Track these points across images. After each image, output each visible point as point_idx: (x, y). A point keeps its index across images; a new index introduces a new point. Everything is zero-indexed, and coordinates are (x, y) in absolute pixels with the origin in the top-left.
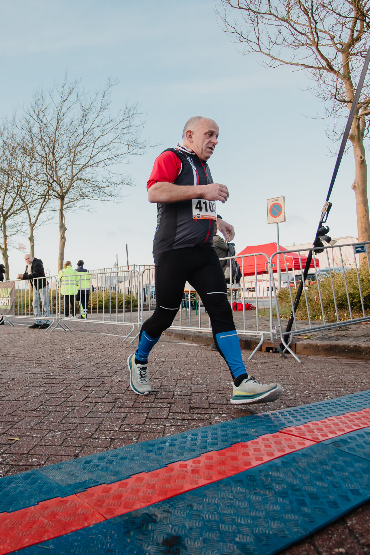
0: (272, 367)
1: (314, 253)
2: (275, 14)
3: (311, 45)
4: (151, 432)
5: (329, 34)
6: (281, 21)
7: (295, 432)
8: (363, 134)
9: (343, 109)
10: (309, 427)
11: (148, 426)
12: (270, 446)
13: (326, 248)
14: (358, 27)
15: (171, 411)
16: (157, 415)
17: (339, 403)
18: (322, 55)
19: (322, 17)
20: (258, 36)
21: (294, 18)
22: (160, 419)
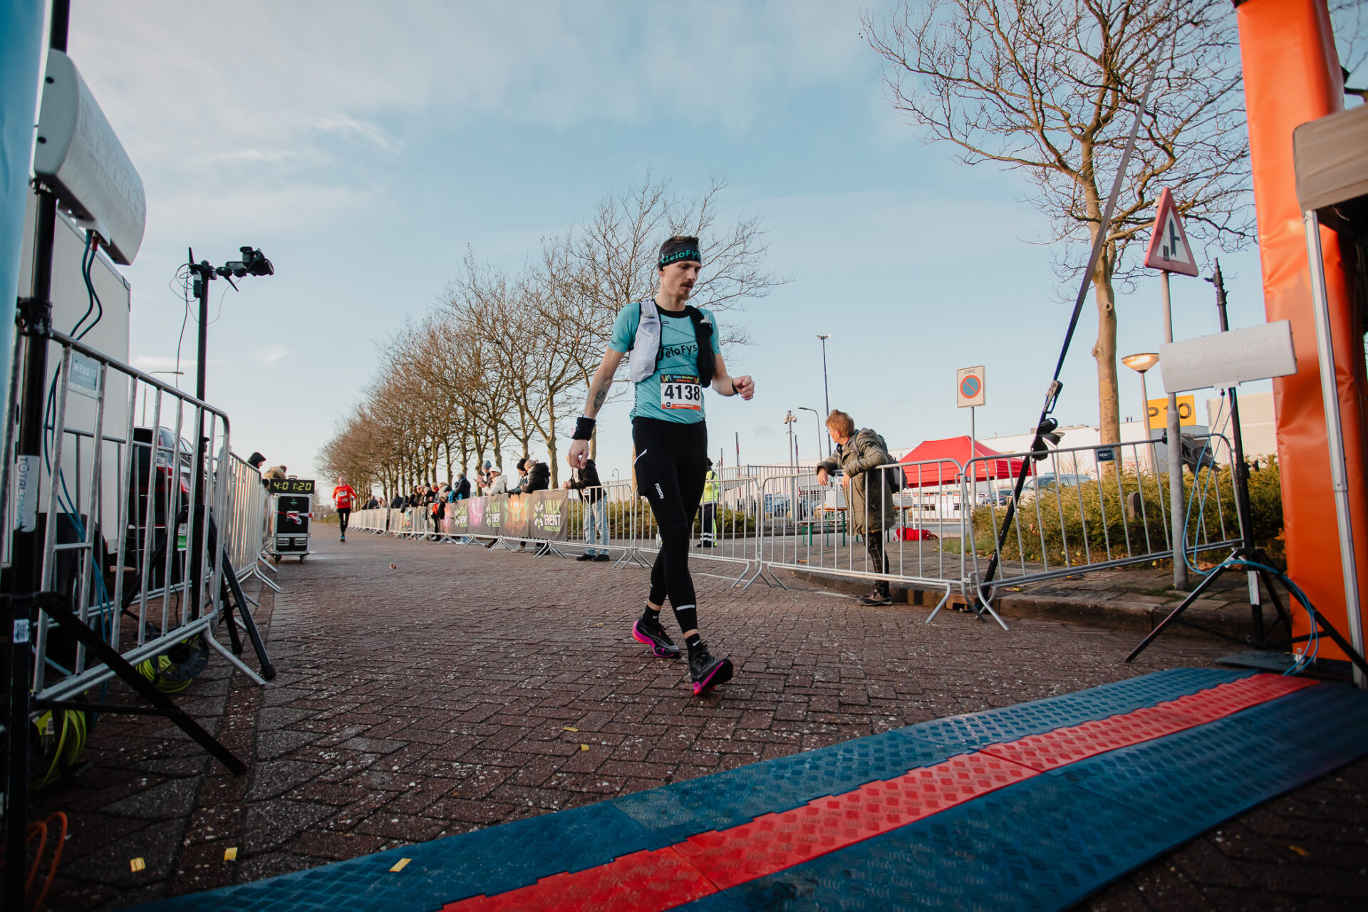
0: (963, 636)
1: (1032, 460)
2: (976, 79)
3: (1032, 129)
4: (780, 743)
5: (1062, 111)
6: (986, 92)
7: (1005, 753)
8: (1111, 270)
10: (1027, 744)
11: (775, 734)
12: (967, 776)
13: (1052, 452)
14: (1109, 100)
15: (811, 708)
16: (788, 715)
18: (1048, 144)
19: (1051, 84)
20: (948, 114)
21: (1006, 85)
22: (794, 721)
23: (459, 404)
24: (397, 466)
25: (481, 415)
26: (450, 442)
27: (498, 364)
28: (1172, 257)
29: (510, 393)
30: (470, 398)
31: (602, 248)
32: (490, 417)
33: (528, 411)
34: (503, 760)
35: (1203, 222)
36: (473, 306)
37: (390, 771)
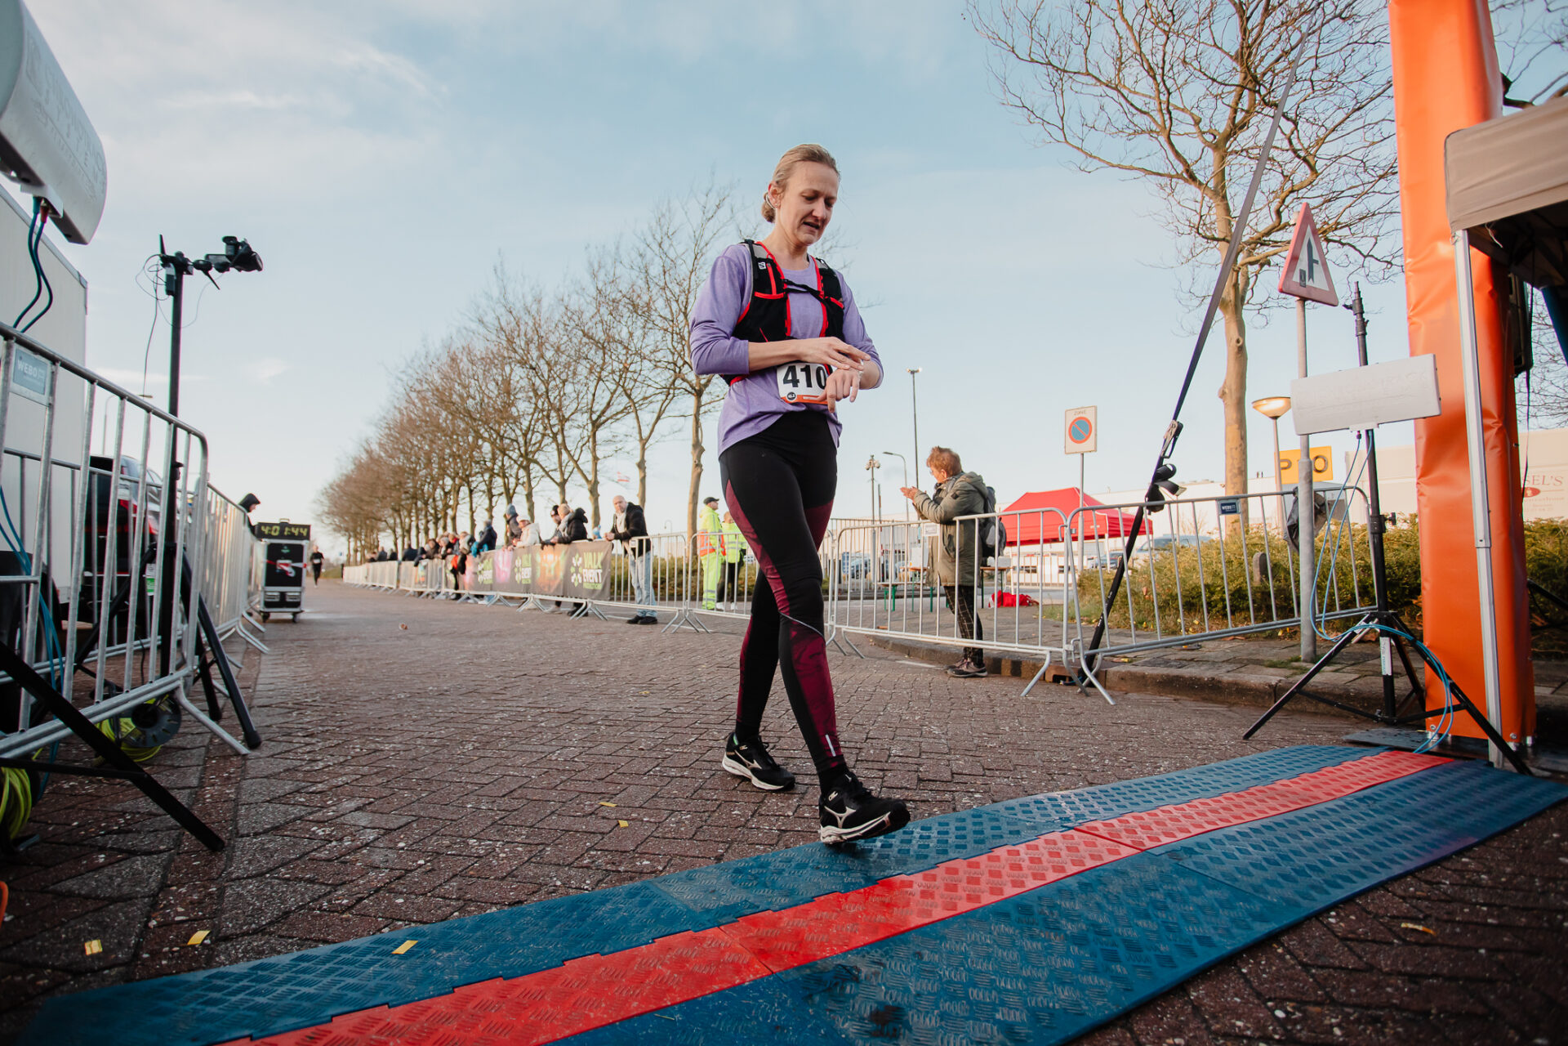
0: (1064, 710)
1: (1146, 511)
2: (1096, 73)
3: (1158, 133)
5: (1192, 115)
6: (1106, 89)
7: (1103, 831)
8: (1243, 299)
9: (1210, 251)
10: (1128, 822)
12: (1058, 855)
14: (1245, 103)
17: (1181, 780)
18: (1176, 153)
19: (1180, 82)
20: (1062, 113)
21: (1129, 82)
23: (484, 440)
24: (410, 512)
25: (511, 454)
26: (474, 485)
27: (531, 394)
28: (1309, 283)
29: (545, 429)
30: (498, 433)
31: (657, 259)
32: (521, 455)
33: (566, 449)
34: (527, 837)
35: (1347, 247)
36: (503, 324)
37: (394, 848)
